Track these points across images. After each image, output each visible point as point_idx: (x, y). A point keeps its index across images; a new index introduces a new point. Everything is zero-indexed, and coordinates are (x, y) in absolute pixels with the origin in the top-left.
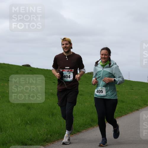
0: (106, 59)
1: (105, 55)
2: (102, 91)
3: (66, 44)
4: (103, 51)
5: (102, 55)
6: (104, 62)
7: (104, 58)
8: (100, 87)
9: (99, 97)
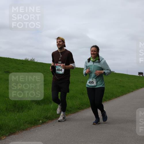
0: (95, 55)
1: (94, 51)
2: (93, 82)
4: (93, 48)
5: (92, 51)
6: (93, 57)
7: (94, 54)
8: (91, 79)
9: (91, 87)
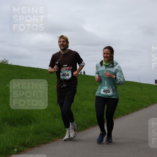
3: (63, 42)
8: (107, 87)
